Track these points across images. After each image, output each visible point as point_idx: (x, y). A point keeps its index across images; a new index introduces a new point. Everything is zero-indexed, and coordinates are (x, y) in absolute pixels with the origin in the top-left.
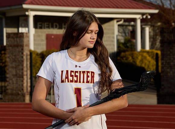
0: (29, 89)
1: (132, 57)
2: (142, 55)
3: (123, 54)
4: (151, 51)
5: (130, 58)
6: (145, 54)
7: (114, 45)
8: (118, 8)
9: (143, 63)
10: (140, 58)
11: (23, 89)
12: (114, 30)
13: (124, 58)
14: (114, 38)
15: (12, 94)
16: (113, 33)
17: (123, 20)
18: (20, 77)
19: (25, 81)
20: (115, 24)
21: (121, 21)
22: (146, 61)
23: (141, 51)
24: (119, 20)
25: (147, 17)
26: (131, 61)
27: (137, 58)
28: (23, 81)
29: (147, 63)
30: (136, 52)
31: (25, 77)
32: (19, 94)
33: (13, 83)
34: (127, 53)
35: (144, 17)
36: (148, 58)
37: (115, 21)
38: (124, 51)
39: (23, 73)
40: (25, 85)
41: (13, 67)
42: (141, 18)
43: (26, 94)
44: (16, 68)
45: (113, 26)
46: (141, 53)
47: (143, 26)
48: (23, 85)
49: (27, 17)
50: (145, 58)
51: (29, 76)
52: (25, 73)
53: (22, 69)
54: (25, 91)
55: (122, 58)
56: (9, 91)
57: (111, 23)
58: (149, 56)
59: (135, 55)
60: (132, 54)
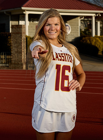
1: (90, 40)
2: (96, 39)
3: (84, 38)
4: (101, 36)
5: (88, 41)
6: (97, 39)
7: (78, 33)
8: (81, 9)
9: (96, 44)
10: (94, 41)
11: (21, 61)
12: (78, 23)
13: (85, 41)
14: (78, 28)
15: (15, 64)
16: (78, 25)
17: (84, 17)
18: (20, 53)
19: (23, 56)
20: (79, 20)
21: (82, 17)
22: (98, 43)
23: (95, 37)
24: (81, 17)
25: (99, 15)
26: (89, 43)
27: (93, 41)
29: (99, 44)
30: (92, 37)
31: (23, 53)
32: (19, 64)
33: (15, 57)
34: (86, 38)
35: (97, 15)
36: (99, 41)
37: (79, 18)
38: (85, 37)
39: (21, 50)
40: (23, 58)
41: (15, 47)
42: (95, 16)
43: (24, 63)
44: (17, 47)
45: (78, 21)
46: (95, 38)
47: (96, 21)
48: (21, 58)
49: (25, 15)
50: (98, 41)
51: (25, 53)
52: (23, 51)
53: (21, 48)
54: (23, 62)
55: (83, 41)
56: (13, 62)
57: (77, 18)
58: (100, 40)
59: (91, 39)
60: (90, 38)
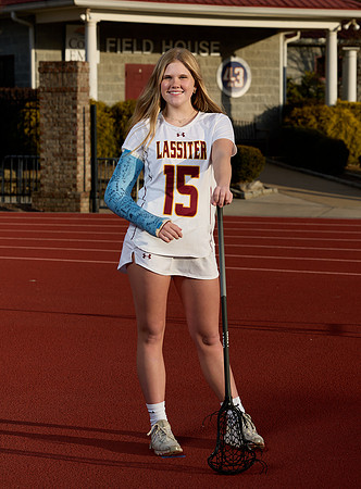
0: (89, 185)
1: (317, 118)
2: (340, 114)
3: (296, 111)
4: (359, 104)
5: (314, 120)
7: (277, 90)
8: (287, 6)
9: (341, 131)
10: (334, 119)
11: (75, 186)
13: (300, 121)
16: (277, 64)
17: (299, 33)
18: (69, 160)
19: (80, 168)
22: (348, 128)
23: (337, 104)
24: (290, 33)
25: (352, 26)
26: (315, 126)
27: (329, 119)
28: (75, 168)
29: (351, 131)
30: (326, 107)
31: (80, 159)
34: (306, 109)
36: (353, 119)
40: (80, 176)
42: (340, 29)
43: (82, 195)
44: (60, 139)
45: (277, 46)
47: (345, 49)
48: (75, 177)
50: (347, 120)
51: (88, 158)
52: (80, 150)
53: (75, 142)
54: (80, 189)
55: (295, 119)
59: (324, 114)
60: (317, 111)
